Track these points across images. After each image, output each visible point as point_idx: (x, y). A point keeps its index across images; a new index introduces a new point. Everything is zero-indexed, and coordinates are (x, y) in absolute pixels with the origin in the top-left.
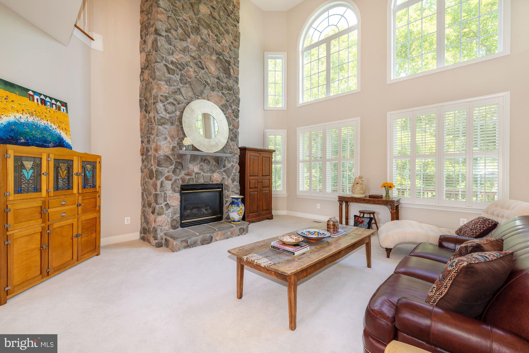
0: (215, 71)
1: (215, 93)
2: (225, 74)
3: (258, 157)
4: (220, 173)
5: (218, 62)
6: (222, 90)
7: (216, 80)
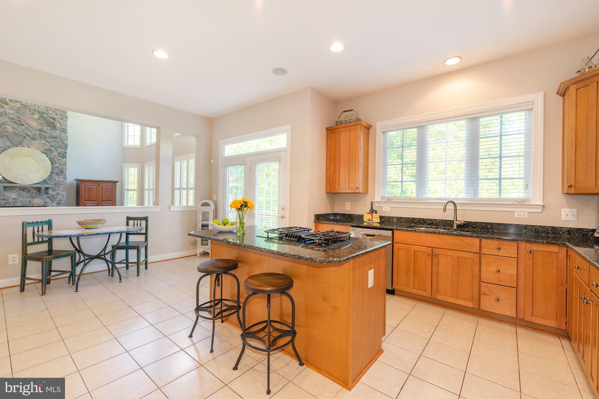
0: (38, 126)
1: (37, 141)
2: (50, 127)
3: (96, 186)
4: (42, 198)
5: (40, 119)
6: (46, 139)
7: (38, 132)
